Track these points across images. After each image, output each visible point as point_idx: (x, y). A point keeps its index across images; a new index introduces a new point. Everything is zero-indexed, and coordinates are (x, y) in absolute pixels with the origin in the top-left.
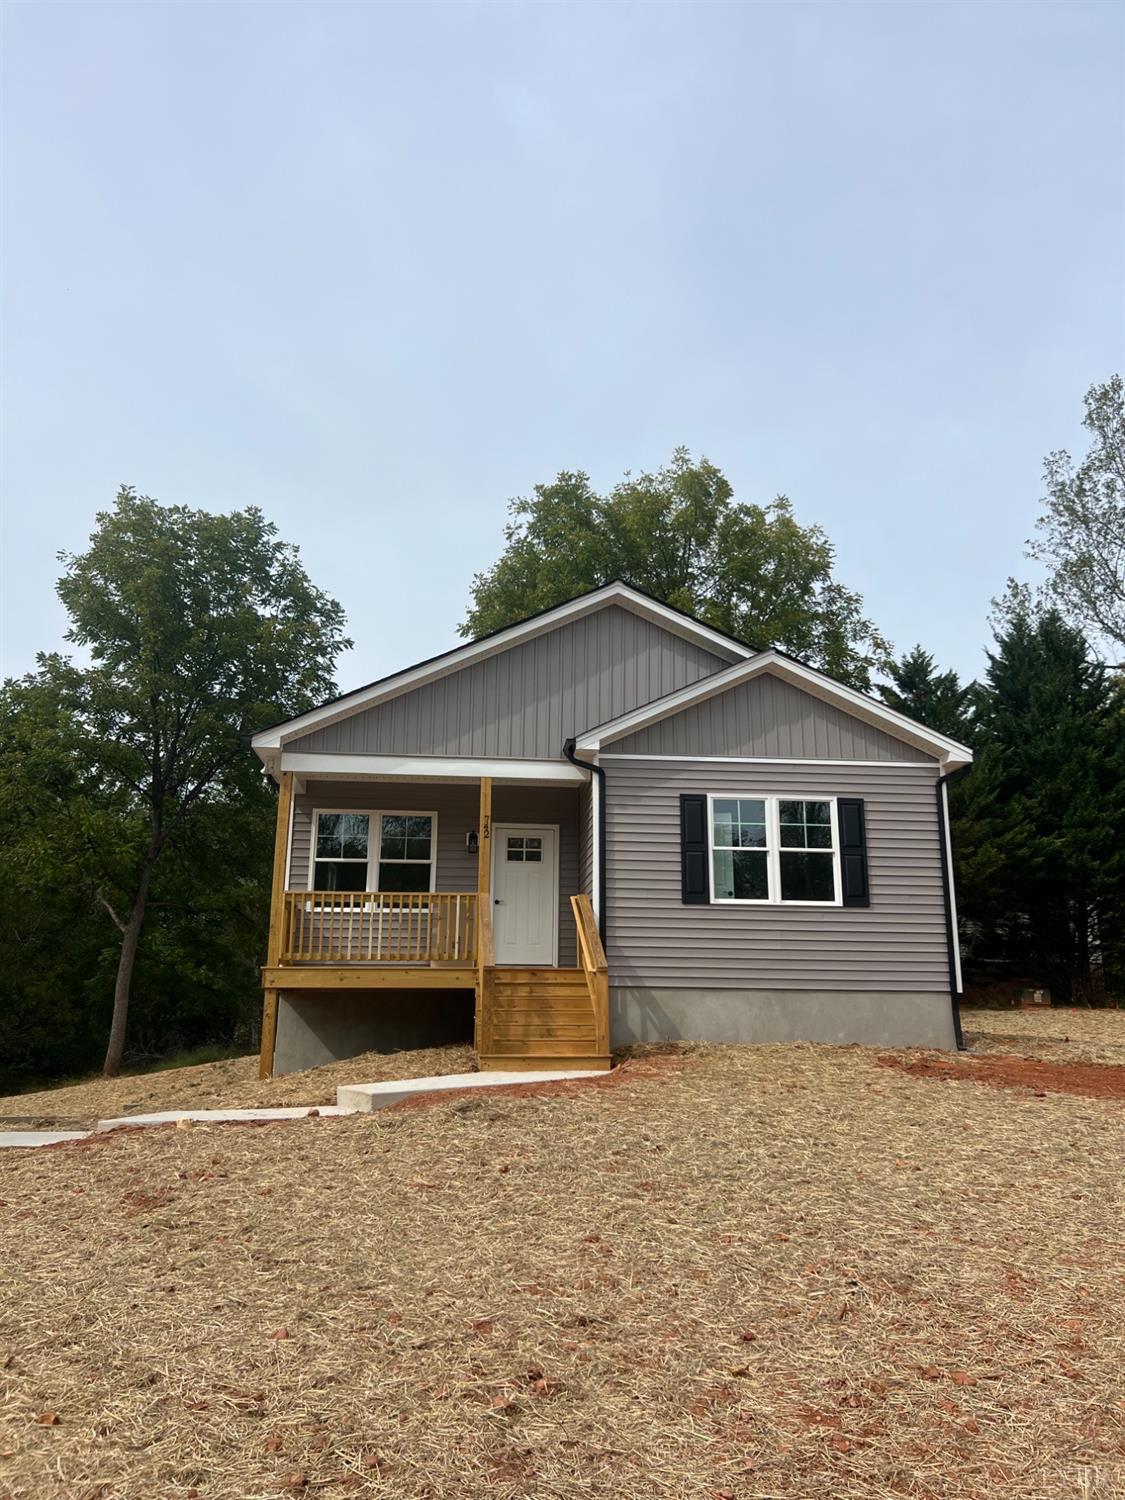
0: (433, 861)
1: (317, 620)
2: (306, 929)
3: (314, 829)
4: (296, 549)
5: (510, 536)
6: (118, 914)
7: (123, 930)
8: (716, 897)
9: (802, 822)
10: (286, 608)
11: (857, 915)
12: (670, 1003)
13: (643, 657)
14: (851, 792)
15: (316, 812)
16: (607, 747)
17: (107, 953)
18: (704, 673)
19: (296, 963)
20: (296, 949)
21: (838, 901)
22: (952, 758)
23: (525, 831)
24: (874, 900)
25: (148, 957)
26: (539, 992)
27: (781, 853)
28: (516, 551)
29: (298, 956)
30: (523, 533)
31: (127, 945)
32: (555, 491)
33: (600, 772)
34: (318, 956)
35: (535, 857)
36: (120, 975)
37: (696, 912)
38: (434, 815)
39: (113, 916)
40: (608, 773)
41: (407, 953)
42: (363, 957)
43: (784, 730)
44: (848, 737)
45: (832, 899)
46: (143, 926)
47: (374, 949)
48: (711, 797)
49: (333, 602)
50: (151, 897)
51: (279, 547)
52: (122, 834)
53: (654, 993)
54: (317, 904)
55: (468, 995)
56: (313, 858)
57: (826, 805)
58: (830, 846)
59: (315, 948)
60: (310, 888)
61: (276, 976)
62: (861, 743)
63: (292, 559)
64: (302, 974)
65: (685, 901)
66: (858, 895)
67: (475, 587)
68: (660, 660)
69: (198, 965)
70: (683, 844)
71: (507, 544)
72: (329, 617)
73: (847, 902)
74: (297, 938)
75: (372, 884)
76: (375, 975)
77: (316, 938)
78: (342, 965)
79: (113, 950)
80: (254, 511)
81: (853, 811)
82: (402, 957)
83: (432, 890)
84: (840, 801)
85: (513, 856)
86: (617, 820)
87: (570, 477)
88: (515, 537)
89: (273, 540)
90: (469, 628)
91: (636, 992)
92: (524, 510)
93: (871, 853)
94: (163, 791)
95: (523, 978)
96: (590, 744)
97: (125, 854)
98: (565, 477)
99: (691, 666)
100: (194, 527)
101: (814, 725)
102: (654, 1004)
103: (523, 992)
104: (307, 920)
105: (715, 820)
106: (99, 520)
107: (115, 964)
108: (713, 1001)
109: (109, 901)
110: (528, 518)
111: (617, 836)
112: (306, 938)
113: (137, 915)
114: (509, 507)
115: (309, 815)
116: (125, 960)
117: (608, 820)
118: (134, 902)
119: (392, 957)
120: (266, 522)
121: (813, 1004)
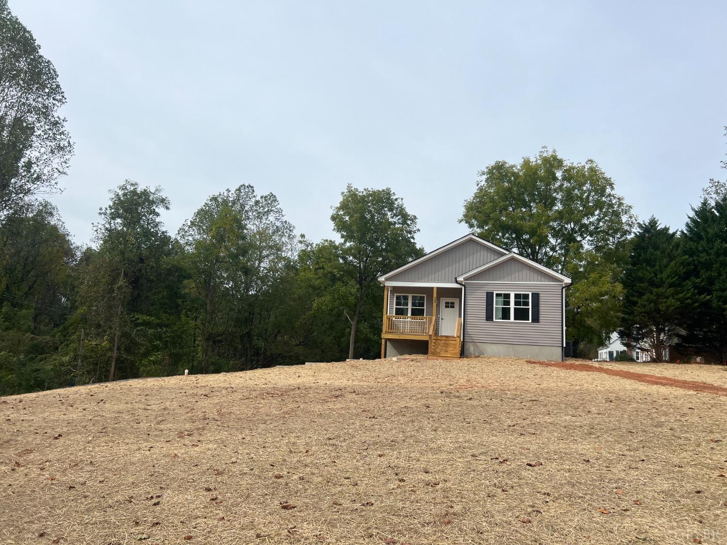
0: (425, 307)
1: (409, 222)
2: (394, 324)
3: (395, 299)
4: (402, 199)
5: (478, 185)
6: (350, 318)
7: (352, 323)
8: (496, 319)
9: (521, 299)
10: (399, 219)
11: (535, 325)
12: (482, 346)
13: (478, 254)
14: (536, 291)
15: (395, 295)
16: (466, 279)
17: (347, 330)
18: (496, 258)
19: (391, 332)
20: (391, 329)
21: (530, 321)
22: (565, 282)
23: (450, 300)
24: (541, 321)
25: (359, 332)
26: (447, 342)
27: (515, 308)
28: (481, 189)
29: (392, 331)
30: (483, 183)
31: (353, 328)
32: (493, 168)
33: (464, 286)
34: (394, 331)
35: (453, 307)
36: (351, 337)
37: (489, 323)
38: (425, 296)
39: (349, 319)
40: (466, 286)
41: (415, 331)
42: (405, 332)
43: (517, 274)
44: (536, 275)
45: (529, 320)
46: (358, 322)
47: (407, 330)
48: (495, 293)
49: (414, 216)
50: (360, 313)
51: (396, 200)
52: (351, 294)
53: (478, 344)
54: (396, 318)
55: (427, 342)
56: (395, 306)
57: (528, 295)
58: (529, 306)
59: (393, 329)
60: (394, 314)
61: (384, 336)
62: (539, 277)
63: (401, 203)
64: (391, 335)
65: (487, 320)
66: (536, 319)
67: (465, 205)
68: (484, 254)
69: (375, 335)
70: (487, 305)
71: (477, 188)
72: (413, 221)
73: (532, 322)
74: (391, 327)
75: (409, 314)
76: (408, 336)
77: (396, 327)
78: (402, 333)
79: (349, 329)
80: (388, 189)
81: (536, 296)
82: (414, 332)
83: (425, 315)
84: (532, 293)
85: (446, 307)
86: (469, 298)
87: (499, 163)
88: (480, 185)
89: (395, 198)
90: (462, 220)
91: (473, 343)
92: (484, 174)
93: (541, 308)
94: (363, 280)
95: (444, 338)
96: (460, 279)
97: (352, 299)
98: (498, 163)
99: (492, 256)
100: (370, 195)
101: (526, 272)
102: (477, 346)
103: (443, 342)
104: (394, 322)
105: (496, 298)
106: (341, 195)
107: (350, 334)
108: (494, 347)
109: (348, 314)
110: (484, 177)
111: (469, 302)
112: (393, 327)
113: (356, 318)
114: (478, 174)
115: (394, 295)
116: (353, 332)
117: (466, 298)
118: (354, 315)
119: (412, 332)
120: (392, 192)
121: (521, 348)
